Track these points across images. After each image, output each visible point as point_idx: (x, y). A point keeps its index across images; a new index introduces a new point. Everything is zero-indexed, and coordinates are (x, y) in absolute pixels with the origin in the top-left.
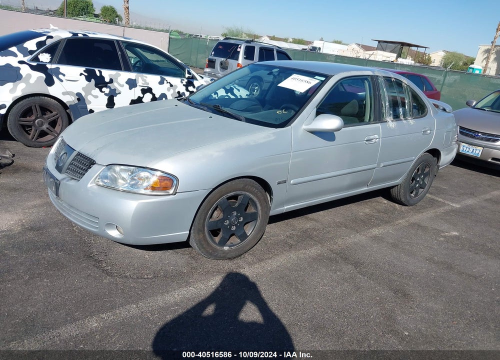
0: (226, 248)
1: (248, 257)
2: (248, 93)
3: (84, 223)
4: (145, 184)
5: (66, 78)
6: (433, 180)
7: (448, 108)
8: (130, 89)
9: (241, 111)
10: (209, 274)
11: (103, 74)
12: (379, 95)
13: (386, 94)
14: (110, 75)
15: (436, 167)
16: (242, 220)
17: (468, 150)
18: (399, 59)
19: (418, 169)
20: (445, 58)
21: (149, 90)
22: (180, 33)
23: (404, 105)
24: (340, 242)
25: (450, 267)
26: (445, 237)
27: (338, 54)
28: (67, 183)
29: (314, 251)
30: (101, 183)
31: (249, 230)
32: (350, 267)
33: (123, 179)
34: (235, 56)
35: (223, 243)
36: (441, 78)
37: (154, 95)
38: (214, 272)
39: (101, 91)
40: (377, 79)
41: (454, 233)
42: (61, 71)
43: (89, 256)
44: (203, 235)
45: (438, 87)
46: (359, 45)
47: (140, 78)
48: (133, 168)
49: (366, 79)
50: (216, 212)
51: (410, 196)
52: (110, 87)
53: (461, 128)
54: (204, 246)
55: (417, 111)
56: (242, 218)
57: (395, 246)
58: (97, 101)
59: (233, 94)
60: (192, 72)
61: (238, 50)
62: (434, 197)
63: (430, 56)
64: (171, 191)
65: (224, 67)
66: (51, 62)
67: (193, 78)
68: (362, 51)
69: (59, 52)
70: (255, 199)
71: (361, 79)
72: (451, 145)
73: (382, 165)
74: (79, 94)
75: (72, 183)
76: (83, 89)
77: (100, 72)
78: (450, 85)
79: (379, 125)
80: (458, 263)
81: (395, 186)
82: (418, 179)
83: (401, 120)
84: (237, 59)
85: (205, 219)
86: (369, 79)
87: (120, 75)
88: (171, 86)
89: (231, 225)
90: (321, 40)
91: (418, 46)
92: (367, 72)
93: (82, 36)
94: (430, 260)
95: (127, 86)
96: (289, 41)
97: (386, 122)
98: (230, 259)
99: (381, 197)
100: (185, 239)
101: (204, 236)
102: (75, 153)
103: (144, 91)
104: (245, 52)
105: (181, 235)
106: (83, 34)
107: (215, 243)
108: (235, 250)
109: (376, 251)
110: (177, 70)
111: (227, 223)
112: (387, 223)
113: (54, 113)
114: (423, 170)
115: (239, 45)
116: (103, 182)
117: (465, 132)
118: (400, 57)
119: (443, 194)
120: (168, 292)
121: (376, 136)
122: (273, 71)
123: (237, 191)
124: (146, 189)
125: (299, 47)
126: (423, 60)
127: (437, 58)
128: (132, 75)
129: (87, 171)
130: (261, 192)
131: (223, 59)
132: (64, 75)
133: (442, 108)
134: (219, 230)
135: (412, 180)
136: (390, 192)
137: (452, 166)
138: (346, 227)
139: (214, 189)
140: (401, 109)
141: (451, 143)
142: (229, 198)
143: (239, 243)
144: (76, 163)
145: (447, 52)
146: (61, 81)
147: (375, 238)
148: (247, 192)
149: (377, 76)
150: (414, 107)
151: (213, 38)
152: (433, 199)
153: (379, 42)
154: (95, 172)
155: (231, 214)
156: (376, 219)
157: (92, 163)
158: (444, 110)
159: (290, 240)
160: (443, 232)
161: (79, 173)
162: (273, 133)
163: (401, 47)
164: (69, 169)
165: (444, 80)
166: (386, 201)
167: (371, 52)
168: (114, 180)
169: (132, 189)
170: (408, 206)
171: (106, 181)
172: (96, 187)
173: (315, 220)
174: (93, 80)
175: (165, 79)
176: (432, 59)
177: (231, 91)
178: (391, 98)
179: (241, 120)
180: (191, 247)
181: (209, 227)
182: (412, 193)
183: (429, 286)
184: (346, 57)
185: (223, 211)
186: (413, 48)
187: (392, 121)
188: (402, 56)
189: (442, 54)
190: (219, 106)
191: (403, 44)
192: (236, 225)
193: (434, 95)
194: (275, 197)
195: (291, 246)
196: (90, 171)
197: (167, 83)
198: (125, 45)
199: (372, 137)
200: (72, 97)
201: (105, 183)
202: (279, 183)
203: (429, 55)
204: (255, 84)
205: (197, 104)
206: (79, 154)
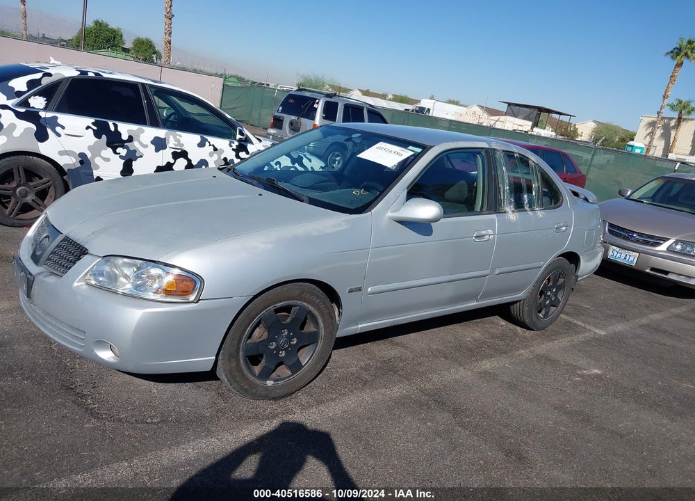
0: (270, 383)
1: (302, 397)
2: (323, 165)
3: (64, 339)
4: (156, 286)
5: (66, 131)
6: (569, 296)
7: (592, 197)
8: (157, 151)
9: (305, 188)
10: (242, 419)
11: (119, 129)
12: (496, 175)
13: (506, 174)
14: (128, 131)
15: (574, 277)
16: (295, 342)
17: (619, 255)
18: (535, 129)
19: (549, 279)
20: (595, 131)
21: (184, 154)
22: (240, 79)
23: (530, 190)
24: (435, 378)
25: (587, 420)
26: (582, 376)
27: (453, 119)
28: (44, 279)
29: (397, 390)
30: (93, 282)
31: (305, 357)
32: (447, 414)
33: (126, 277)
34: (310, 114)
35: (265, 375)
36: (587, 156)
37: (189, 161)
38: (249, 418)
39: (115, 153)
40: (494, 154)
41: (596, 371)
42: (59, 121)
43: (69, 388)
44: (236, 363)
45: (583, 169)
46: (482, 107)
47: (171, 137)
48: (141, 261)
49: (479, 153)
50: (257, 330)
51: (537, 317)
52: (127, 148)
53: (611, 225)
54: (237, 379)
55: (549, 199)
56: (295, 339)
57: (512, 386)
58: (108, 165)
59: (301, 165)
60: (246, 132)
61: (315, 106)
62: (571, 319)
63: (577, 127)
64: (192, 298)
65: (295, 128)
66: (45, 109)
67: (247, 140)
68: (485, 115)
69: (59, 95)
70: (316, 313)
71: (473, 153)
72: (594, 247)
73: (497, 271)
74: (82, 155)
75: (52, 279)
76: (90, 148)
77: (116, 126)
78: (601, 167)
79: (494, 216)
80: (598, 415)
81: (516, 302)
82: (549, 294)
83: (526, 211)
84: (313, 118)
85: (241, 339)
86: (483, 153)
87: (143, 131)
88: (215, 149)
89: (278, 349)
90: (432, 98)
91: (560, 114)
92: (482, 143)
93: (94, 75)
94: (560, 408)
95: (153, 147)
96: (387, 98)
97: (505, 212)
98: (275, 399)
99: (497, 317)
100: (209, 368)
101: (238, 364)
102: (60, 238)
103: (176, 155)
104: (324, 109)
105: (204, 361)
106: (94, 73)
107: (253, 374)
108: (283, 386)
109: (485, 394)
110: (225, 128)
111: (273, 346)
112: (503, 353)
113: (45, 179)
114: (556, 281)
115: (316, 99)
116: (95, 280)
117: (617, 231)
118: (537, 126)
119: (584, 315)
120: (178, 444)
121: (490, 231)
122: (353, 136)
123: (290, 300)
124: (156, 292)
125: (400, 107)
126: (568, 132)
127: (585, 131)
128: (161, 133)
129: (74, 263)
130: (324, 303)
131: (293, 118)
132: (63, 128)
133: (583, 197)
134: (261, 356)
135: (541, 295)
136: (510, 310)
137: (597, 277)
138: (446, 357)
139: (255, 297)
140: (525, 196)
141: (595, 245)
142: (278, 310)
143: (290, 376)
144: (60, 251)
145: (598, 123)
146: (59, 135)
147: (486, 375)
148: (305, 301)
149: (495, 149)
150: (545, 194)
151: (285, 89)
152: (570, 322)
153: (509, 104)
154: (86, 265)
155: (279, 333)
156: (488, 346)
157: (84, 252)
158: (586, 199)
159: (364, 373)
160: (580, 369)
161: (63, 266)
162: (345, 221)
163: (538, 114)
164: (50, 259)
165: (592, 159)
166: (503, 323)
167: (496, 118)
168: (113, 278)
169: (135, 292)
170: (532, 330)
171: (101, 279)
172: (85, 287)
173: (403, 346)
174: (104, 137)
175: (207, 140)
176: (579, 132)
177: (299, 160)
178: (512, 181)
179: (302, 201)
180: (219, 379)
181: (245, 351)
182: (540, 312)
183: (556, 446)
184: (463, 123)
185: (269, 328)
186: (554, 116)
187: (513, 212)
188: (539, 125)
189: (592, 125)
190: (274, 180)
191: (541, 110)
192: (286, 350)
193: (577, 179)
194: (344, 311)
195: (365, 382)
196: (78, 263)
197: (210, 145)
198: (153, 90)
199: (483, 232)
200: (72, 158)
201: (100, 282)
202: (351, 291)
203: (575, 125)
204: (336, 153)
205: (244, 176)
206: (67, 239)
